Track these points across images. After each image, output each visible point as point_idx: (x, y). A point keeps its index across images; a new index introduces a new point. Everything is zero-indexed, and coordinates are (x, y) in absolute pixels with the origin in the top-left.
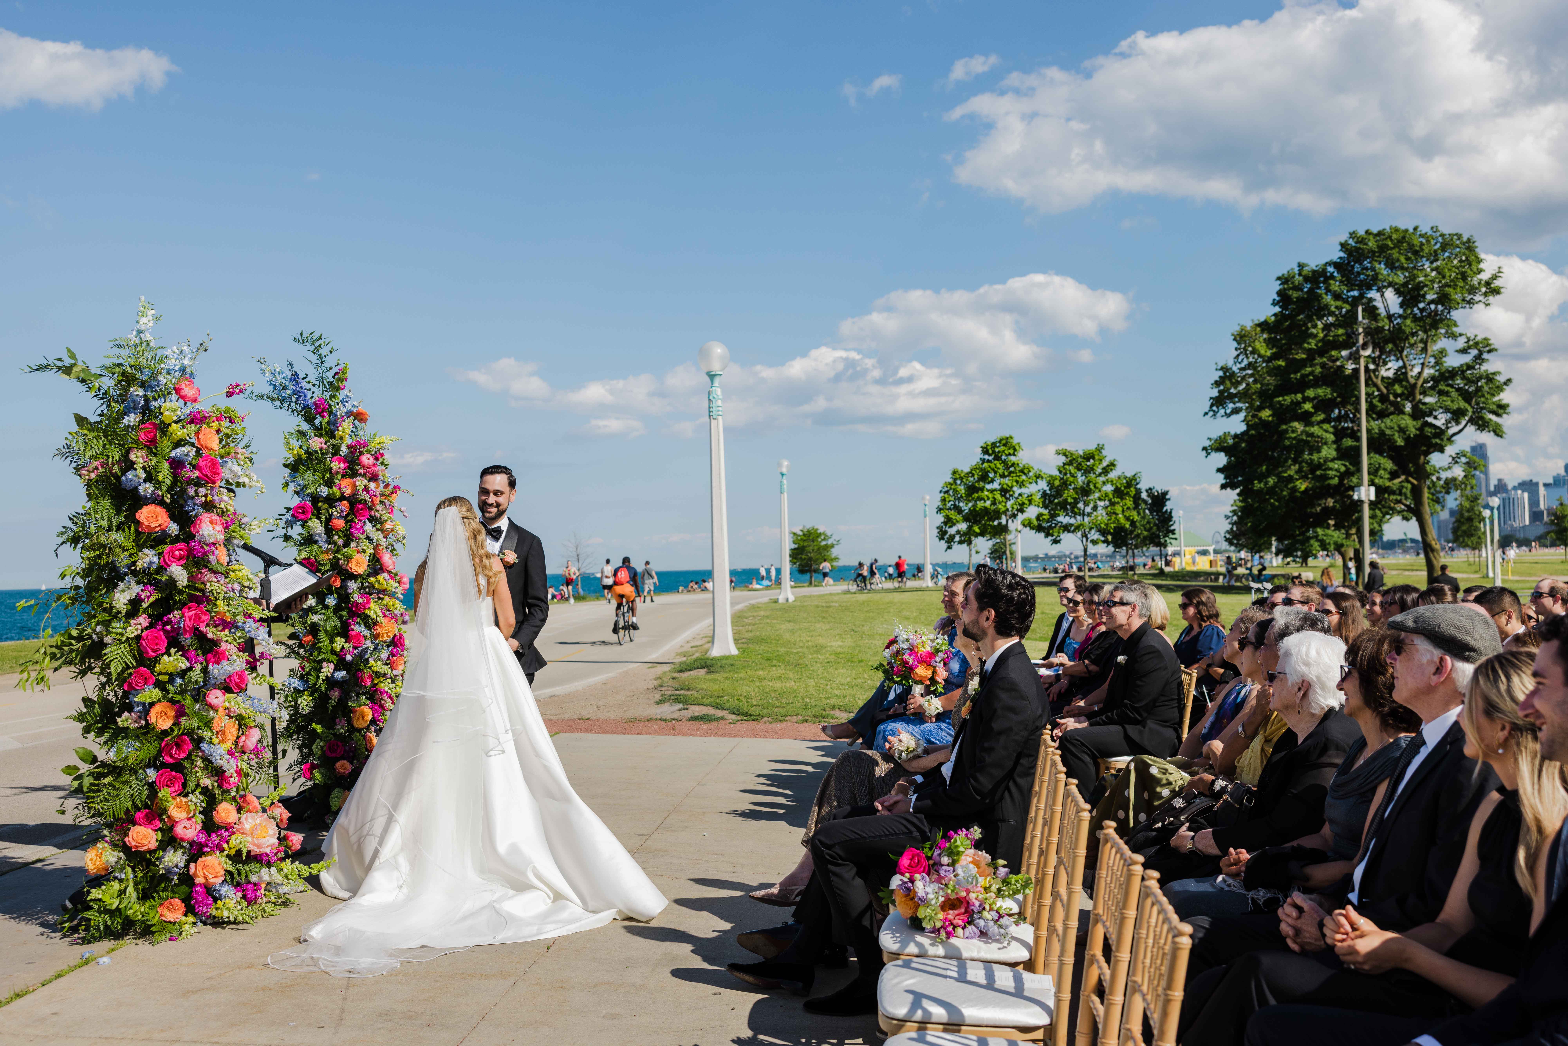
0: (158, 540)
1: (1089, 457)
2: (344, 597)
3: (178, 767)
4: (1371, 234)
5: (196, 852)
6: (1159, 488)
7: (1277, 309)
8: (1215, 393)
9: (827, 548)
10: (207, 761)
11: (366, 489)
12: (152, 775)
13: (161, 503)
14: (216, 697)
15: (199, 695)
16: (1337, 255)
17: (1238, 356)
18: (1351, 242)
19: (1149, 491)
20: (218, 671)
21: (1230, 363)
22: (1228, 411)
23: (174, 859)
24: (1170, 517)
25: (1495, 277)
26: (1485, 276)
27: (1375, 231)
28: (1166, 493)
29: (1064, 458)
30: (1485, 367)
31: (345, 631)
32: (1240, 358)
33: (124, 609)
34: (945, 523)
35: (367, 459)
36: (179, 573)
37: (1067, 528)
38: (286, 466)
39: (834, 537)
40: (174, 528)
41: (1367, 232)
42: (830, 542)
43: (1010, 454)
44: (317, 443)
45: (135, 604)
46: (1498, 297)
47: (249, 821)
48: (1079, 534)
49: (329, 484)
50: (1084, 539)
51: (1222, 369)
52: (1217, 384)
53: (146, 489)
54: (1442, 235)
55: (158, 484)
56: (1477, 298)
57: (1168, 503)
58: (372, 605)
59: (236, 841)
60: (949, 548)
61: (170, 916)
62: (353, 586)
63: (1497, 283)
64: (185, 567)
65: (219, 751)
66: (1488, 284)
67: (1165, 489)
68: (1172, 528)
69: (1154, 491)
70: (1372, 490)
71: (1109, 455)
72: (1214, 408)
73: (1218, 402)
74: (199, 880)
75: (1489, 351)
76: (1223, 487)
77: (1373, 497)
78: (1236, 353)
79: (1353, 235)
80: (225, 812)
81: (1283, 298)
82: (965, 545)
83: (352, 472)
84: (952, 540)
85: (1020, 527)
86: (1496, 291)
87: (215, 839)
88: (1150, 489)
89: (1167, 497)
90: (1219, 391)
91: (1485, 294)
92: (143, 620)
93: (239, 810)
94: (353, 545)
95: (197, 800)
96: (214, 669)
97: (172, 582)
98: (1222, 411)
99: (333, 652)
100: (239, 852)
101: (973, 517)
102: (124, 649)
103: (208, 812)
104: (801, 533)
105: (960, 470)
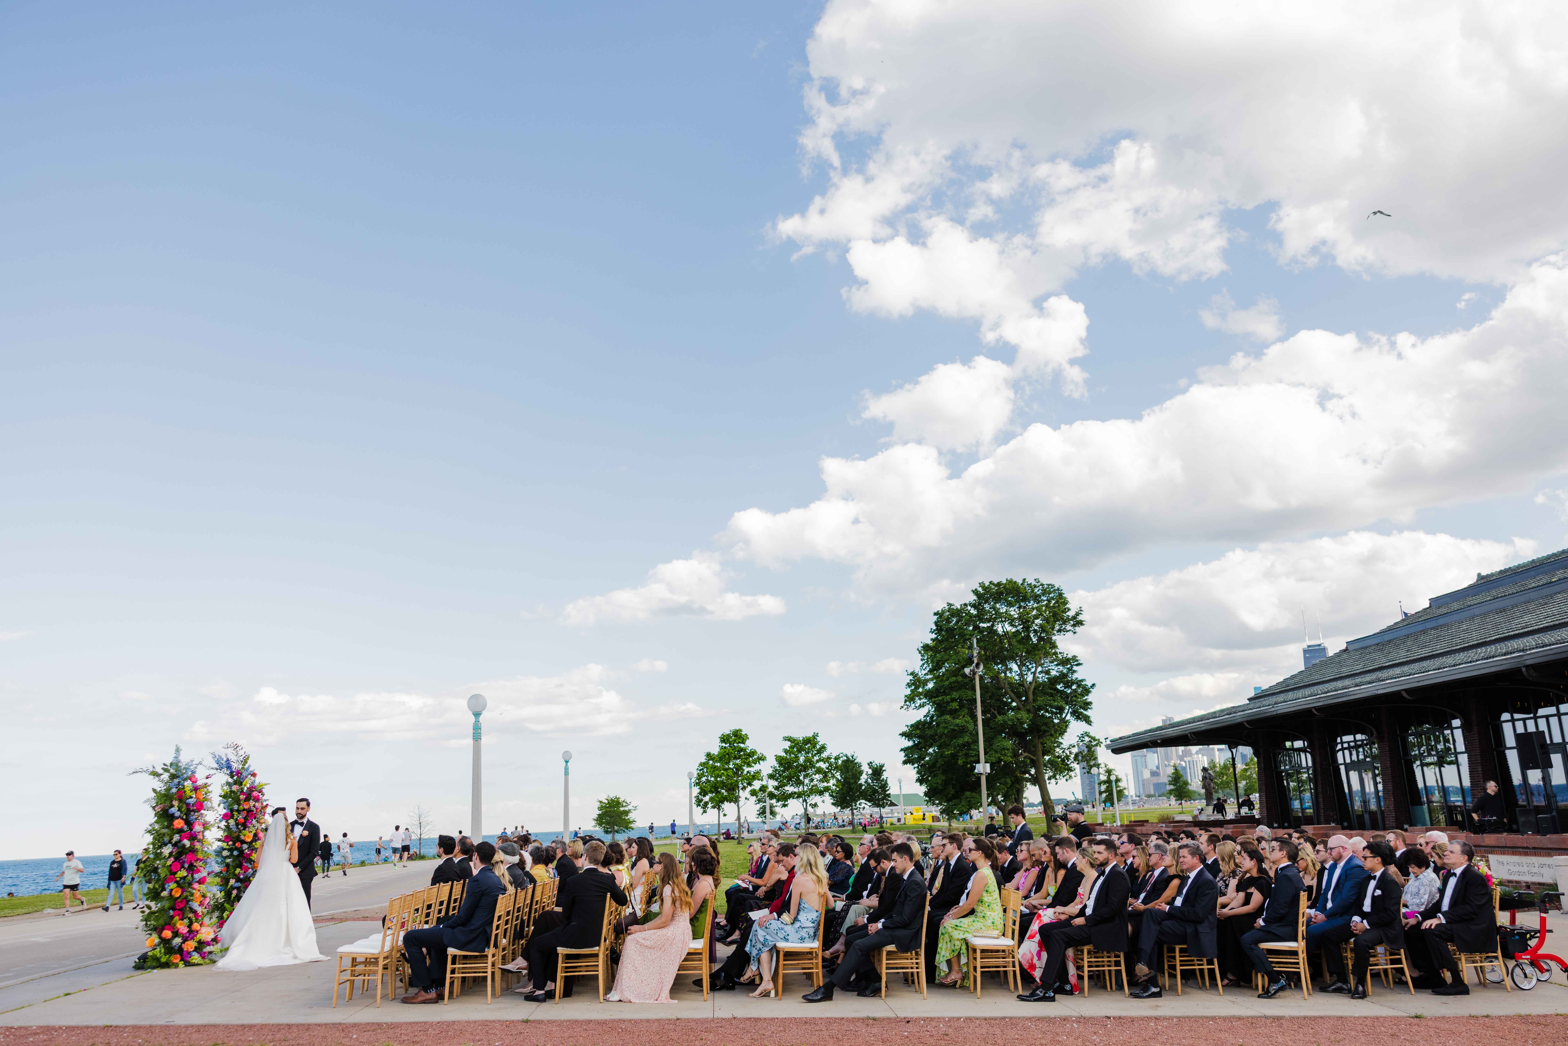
0: (180, 831)
1: (807, 741)
2: (241, 852)
3: (181, 910)
4: (993, 584)
5: (185, 940)
6: (877, 762)
7: (934, 636)
8: (908, 692)
9: (627, 813)
10: (191, 909)
11: (254, 806)
12: (172, 912)
13: (182, 819)
14: (196, 886)
15: (190, 884)
16: (972, 598)
17: (924, 664)
18: (980, 589)
19: (870, 764)
20: (197, 876)
21: (917, 670)
22: (917, 705)
23: (178, 941)
24: (886, 784)
25: (1077, 614)
26: (1071, 614)
27: (996, 582)
28: (882, 766)
29: (789, 743)
30: (1075, 676)
31: (240, 866)
32: (925, 665)
33: (167, 855)
34: (700, 793)
35: (255, 794)
36: (187, 843)
37: (792, 795)
38: (220, 796)
39: (632, 804)
40: (185, 828)
41: (991, 582)
42: (630, 807)
43: (739, 743)
44: (235, 788)
45: (171, 854)
46: (1082, 627)
47: (204, 930)
48: (801, 800)
49: (239, 805)
50: (805, 803)
51: (912, 674)
52: (909, 685)
53: (178, 814)
54: (1042, 585)
55: (181, 812)
56: (1069, 627)
57: (884, 773)
58: (253, 854)
59: (199, 937)
60: (705, 812)
61: (175, 961)
62: (245, 846)
63: (1080, 618)
64: (189, 840)
65: (195, 905)
66: (1074, 618)
67: (882, 762)
68: (888, 792)
69: (873, 764)
70: (988, 765)
71: (821, 740)
72: (908, 703)
73: (910, 699)
74: (185, 949)
75: (1077, 665)
76: (905, 762)
77: (988, 771)
78: (922, 663)
79: (982, 585)
80: (196, 926)
81: (939, 628)
82: (716, 810)
83: (247, 799)
84: (706, 806)
85: (749, 796)
86: (1080, 623)
87: (192, 935)
88: (871, 763)
89: (884, 769)
90: (911, 691)
91: (1074, 625)
92: (172, 859)
93: (201, 925)
94: (247, 829)
95: (186, 921)
96: (196, 876)
97: (184, 845)
98: (913, 705)
99: (235, 875)
100: (200, 940)
101: (715, 788)
102: (165, 869)
103: (190, 926)
104: (606, 802)
105: (712, 753)
